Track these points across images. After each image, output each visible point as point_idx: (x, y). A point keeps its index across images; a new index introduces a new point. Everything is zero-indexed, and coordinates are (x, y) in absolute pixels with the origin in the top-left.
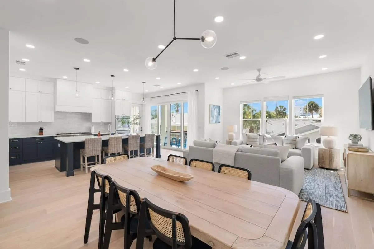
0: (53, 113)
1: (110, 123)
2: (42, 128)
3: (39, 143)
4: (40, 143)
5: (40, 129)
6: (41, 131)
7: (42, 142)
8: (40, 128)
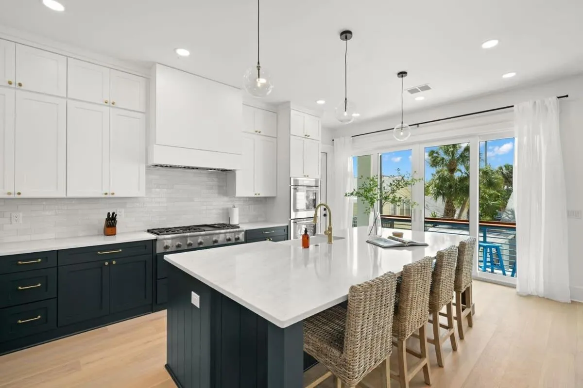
0: (143, 168)
1: (272, 198)
2: (113, 213)
3: (107, 263)
4: (110, 263)
5: (108, 219)
6: (111, 222)
7: (114, 259)
8: (109, 214)
